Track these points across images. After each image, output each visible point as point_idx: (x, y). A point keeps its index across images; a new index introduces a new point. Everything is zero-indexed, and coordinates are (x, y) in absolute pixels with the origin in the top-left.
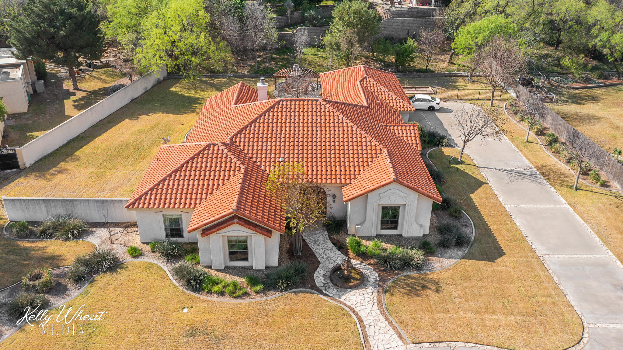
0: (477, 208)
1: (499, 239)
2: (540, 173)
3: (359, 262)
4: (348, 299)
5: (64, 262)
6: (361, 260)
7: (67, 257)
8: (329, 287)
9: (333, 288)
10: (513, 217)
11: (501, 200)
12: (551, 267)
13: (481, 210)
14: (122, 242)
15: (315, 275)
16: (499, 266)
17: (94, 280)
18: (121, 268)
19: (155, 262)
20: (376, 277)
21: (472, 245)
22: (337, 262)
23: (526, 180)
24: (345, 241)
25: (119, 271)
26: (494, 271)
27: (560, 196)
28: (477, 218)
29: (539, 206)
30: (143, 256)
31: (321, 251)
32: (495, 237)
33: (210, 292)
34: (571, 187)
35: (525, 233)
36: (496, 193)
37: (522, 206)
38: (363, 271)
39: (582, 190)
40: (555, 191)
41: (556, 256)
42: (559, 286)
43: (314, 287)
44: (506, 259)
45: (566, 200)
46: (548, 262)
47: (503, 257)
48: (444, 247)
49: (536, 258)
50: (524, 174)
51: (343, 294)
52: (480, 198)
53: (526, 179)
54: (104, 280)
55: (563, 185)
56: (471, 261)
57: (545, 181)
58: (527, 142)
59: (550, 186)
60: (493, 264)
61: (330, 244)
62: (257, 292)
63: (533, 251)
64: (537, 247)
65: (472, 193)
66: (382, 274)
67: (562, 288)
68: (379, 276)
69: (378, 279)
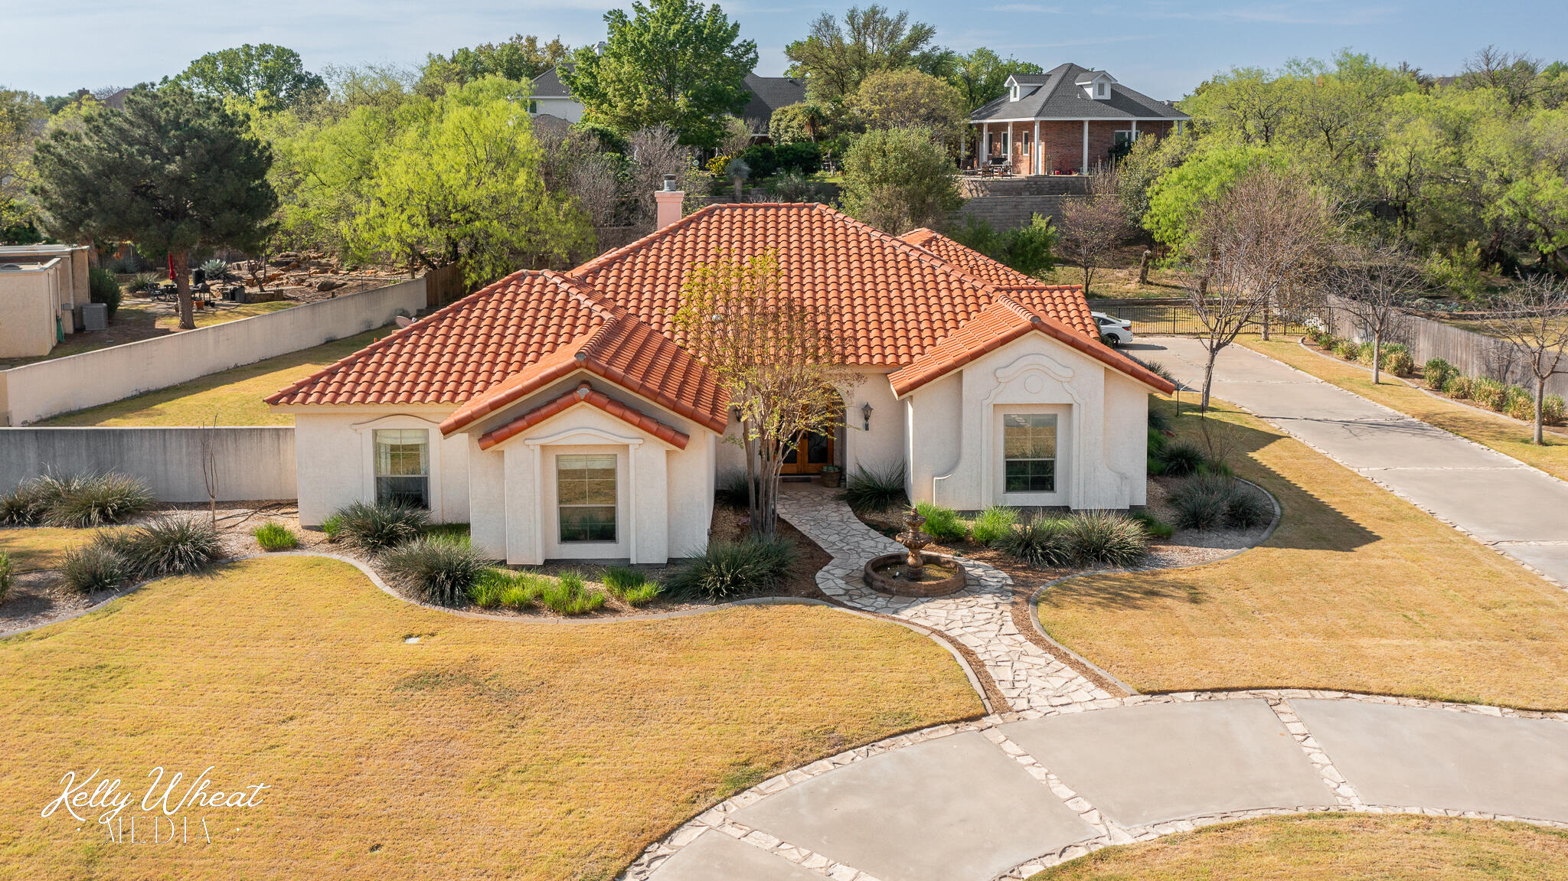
0: (1274, 471)
1: (1353, 516)
2: (1431, 423)
3: (949, 556)
4: (923, 615)
6: (955, 550)
8: (863, 596)
9: (873, 597)
10: (1381, 484)
11: (1336, 461)
12: (1527, 561)
14: (246, 530)
15: (818, 576)
16: (1370, 557)
17: (139, 589)
18: (230, 568)
19: (336, 557)
20: (1003, 579)
21: (1278, 525)
22: (882, 554)
24: (902, 522)
25: (223, 572)
26: (1357, 565)
27: (1501, 454)
28: (1279, 487)
29: (1448, 469)
30: (302, 549)
32: (1338, 511)
33: (494, 605)
34: (1525, 442)
35: (1424, 508)
36: (1319, 451)
37: (1401, 468)
39: (1558, 445)
40: (1482, 447)
41: (1532, 544)
43: (816, 595)
44: (1388, 546)
45: (1522, 460)
46: (1513, 554)
47: (1377, 543)
48: (1196, 526)
49: (1476, 546)
50: (1388, 426)
51: (907, 607)
52: (1279, 458)
53: (1395, 432)
54: (172, 588)
55: (1503, 439)
56: (1283, 549)
57: (1448, 435)
58: (1379, 383)
59: (1466, 441)
60: (1350, 554)
62: (640, 605)
63: (1461, 535)
64: (1470, 529)
65: (1253, 452)
66: (1021, 573)
68: (1013, 577)
69: (1010, 582)
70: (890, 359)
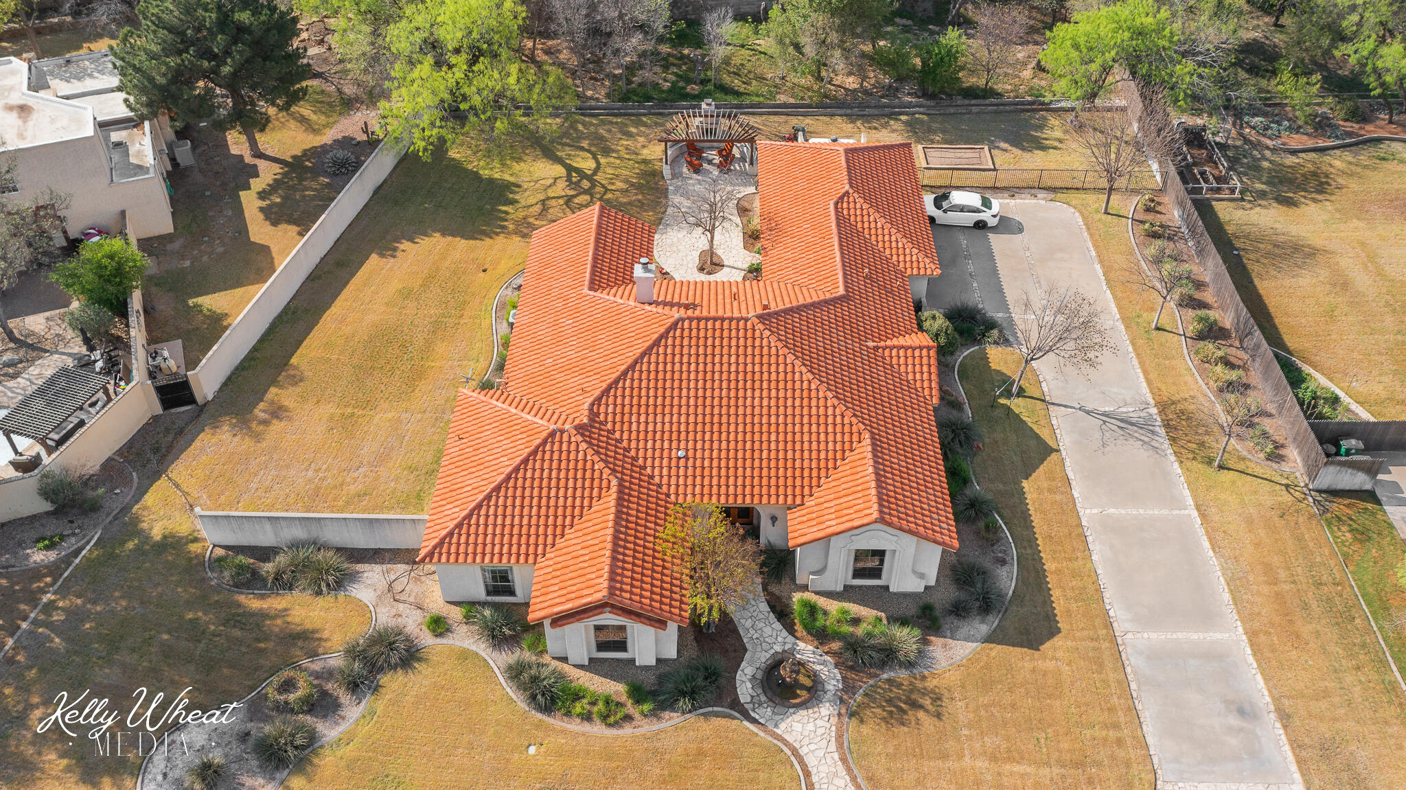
0: (1030, 515)
1: (1056, 594)
2: (1163, 420)
3: (811, 648)
4: (790, 730)
5: (323, 644)
6: (816, 643)
7: (326, 635)
8: (760, 704)
9: (765, 705)
10: (1090, 539)
11: (1076, 495)
12: (1133, 660)
13: (1037, 520)
14: (412, 599)
15: (738, 677)
16: (1044, 658)
17: (378, 686)
18: (419, 660)
19: (474, 648)
20: (838, 681)
21: (1006, 610)
22: (775, 647)
23: (1132, 441)
24: (791, 598)
25: (416, 665)
26: (1034, 670)
27: (1185, 485)
28: (1025, 544)
29: (1141, 511)
30: (451, 632)
31: (749, 623)
32: (1050, 589)
33: (568, 714)
34: (1210, 462)
35: (1103, 580)
36: (1071, 476)
37: (1112, 511)
38: (818, 667)
39: (1229, 469)
40: (1179, 471)
41: (1146, 635)
42: (1136, 702)
43: (736, 705)
44: (1060, 643)
45: (1195, 498)
46: (1129, 650)
47: (1056, 639)
48: (958, 613)
49: (1111, 641)
50: (1132, 424)
51: (782, 720)
52: (1040, 490)
53: (1132, 436)
54: (395, 686)
55: (1198, 457)
56: (1000, 646)
57: (1166, 444)
58: (1158, 329)
59: (1173, 458)
60: (1036, 654)
61: (764, 607)
62: (645, 715)
63: (1109, 625)
64: (1118, 613)
65: (1027, 479)
66: (849, 675)
67: (1139, 707)
68: (844, 679)
69: (841, 687)
70: (790, 499)
